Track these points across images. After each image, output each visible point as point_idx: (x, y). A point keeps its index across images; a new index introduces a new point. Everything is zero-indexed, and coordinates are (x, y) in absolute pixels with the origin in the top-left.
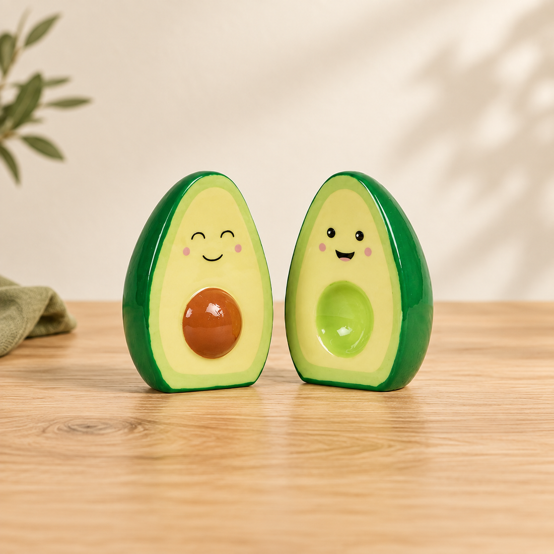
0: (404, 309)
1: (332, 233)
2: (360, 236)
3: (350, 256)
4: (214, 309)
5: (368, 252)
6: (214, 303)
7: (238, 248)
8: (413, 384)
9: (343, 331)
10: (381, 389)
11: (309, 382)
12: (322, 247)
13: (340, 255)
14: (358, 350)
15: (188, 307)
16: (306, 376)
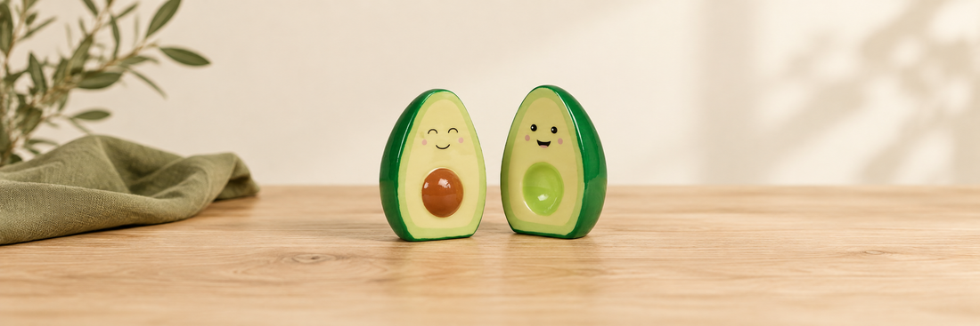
0: (586, 181)
1: (534, 128)
2: (555, 130)
3: (547, 144)
4: (443, 183)
5: (560, 141)
6: (444, 178)
7: (461, 140)
8: (591, 233)
9: (542, 198)
10: (570, 237)
11: (519, 233)
12: (528, 138)
13: (540, 143)
14: (553, 210)
15: (426, 181)
16: (516, 228)
